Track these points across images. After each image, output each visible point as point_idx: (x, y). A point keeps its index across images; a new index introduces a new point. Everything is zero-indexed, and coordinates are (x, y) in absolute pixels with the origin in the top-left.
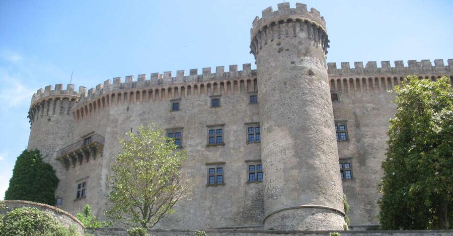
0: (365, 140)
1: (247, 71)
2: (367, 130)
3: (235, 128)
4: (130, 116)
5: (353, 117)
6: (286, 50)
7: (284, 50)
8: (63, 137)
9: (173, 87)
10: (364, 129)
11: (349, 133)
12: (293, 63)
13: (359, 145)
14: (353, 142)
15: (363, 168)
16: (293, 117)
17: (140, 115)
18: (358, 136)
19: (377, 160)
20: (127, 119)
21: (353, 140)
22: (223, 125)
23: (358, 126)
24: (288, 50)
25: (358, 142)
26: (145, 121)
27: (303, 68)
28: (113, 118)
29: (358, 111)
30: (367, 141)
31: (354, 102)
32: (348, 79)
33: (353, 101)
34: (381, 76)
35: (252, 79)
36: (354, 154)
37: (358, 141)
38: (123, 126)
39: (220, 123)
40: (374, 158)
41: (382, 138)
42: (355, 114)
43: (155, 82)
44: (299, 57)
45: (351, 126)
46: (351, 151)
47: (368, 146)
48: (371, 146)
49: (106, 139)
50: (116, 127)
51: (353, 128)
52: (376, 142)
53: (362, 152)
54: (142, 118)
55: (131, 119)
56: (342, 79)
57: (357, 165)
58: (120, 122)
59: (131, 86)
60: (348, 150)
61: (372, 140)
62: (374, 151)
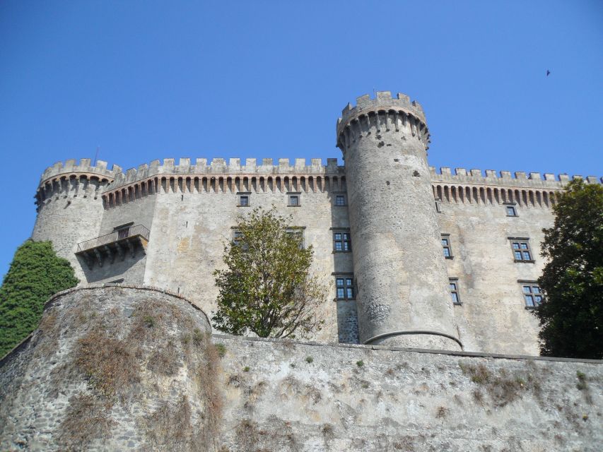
0: (472, 259)
1: (333, 167)
2: (473, 246)
3: (318, 232)
4: (185, 207)
5: (456, 230)
6: (388, 145)
7: (385, 145)
8: (88, 226)
9: (242, 177)
10: (469, 246)
11: (453, 249)
12: (396, 160)
13: (465, 263)
14: (457, 260)
15: (471, 290)
16: (399, 223)
17: (198, 207)
18: (463, 253)
19: (486, 282)
20: (181, 210)
21: (457, 258)
22: (304, 228)
23: (462, 242)
24: (390, 145)
25: (464, 260)
26: (205, 215)
27: (408, 168)
28: (163, 207)
29: (461, 225)
30: (474, 259)
31: (456, 214)
32: (450, 186)
33: (455, 212)
34: (487, 187)
35: (339, 177)
36: (460, 273)
37: (464, 258)
38: (176, 218)
39: (301, 225)
40: (483, 280)
41: (490, 258)
42: (458, 227)
43: (219, 168)
44: (403, 154)
45: (455, 241)
46: (456, 270)
47: (475, 265)
48: (479, 265)
49: (151, 233)
50: (166, 218)
51: (457, 244)
52: (484, 261)
53: (469, 272)
54: (201, 211)
55: (187, 210)
56: (443, 186)
57: (464, 287)
58: (171, 213)
59: (187, 171)
60: (452, 268)
61: (479, 259)
62: (483, 272)
